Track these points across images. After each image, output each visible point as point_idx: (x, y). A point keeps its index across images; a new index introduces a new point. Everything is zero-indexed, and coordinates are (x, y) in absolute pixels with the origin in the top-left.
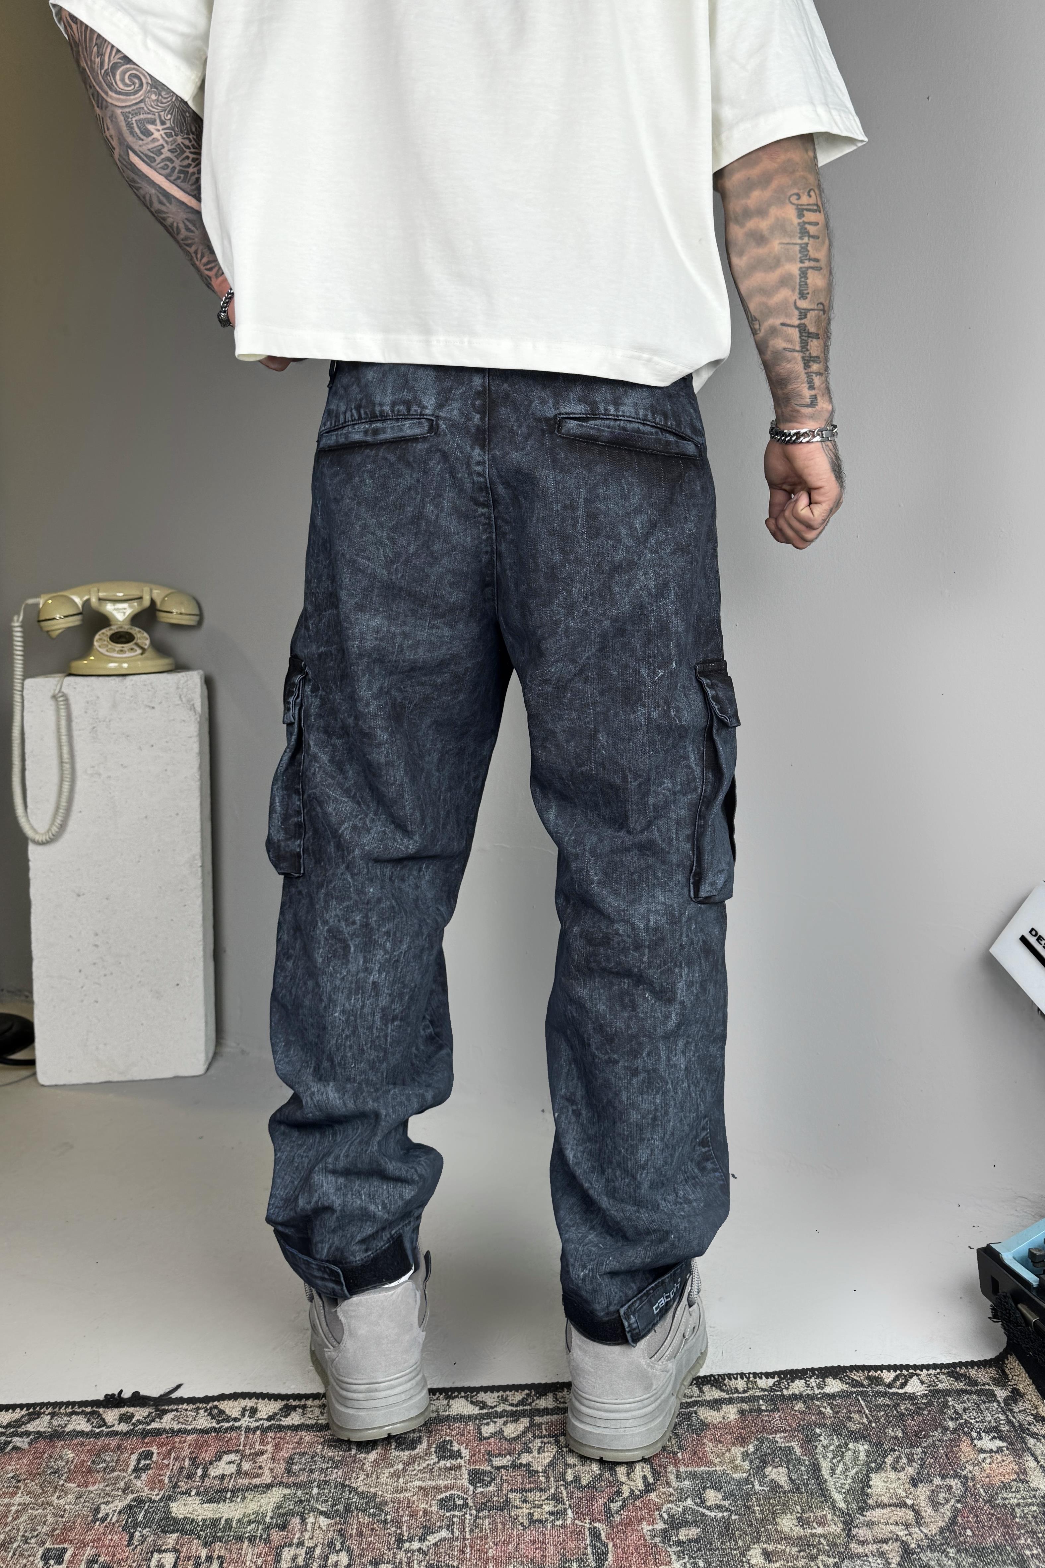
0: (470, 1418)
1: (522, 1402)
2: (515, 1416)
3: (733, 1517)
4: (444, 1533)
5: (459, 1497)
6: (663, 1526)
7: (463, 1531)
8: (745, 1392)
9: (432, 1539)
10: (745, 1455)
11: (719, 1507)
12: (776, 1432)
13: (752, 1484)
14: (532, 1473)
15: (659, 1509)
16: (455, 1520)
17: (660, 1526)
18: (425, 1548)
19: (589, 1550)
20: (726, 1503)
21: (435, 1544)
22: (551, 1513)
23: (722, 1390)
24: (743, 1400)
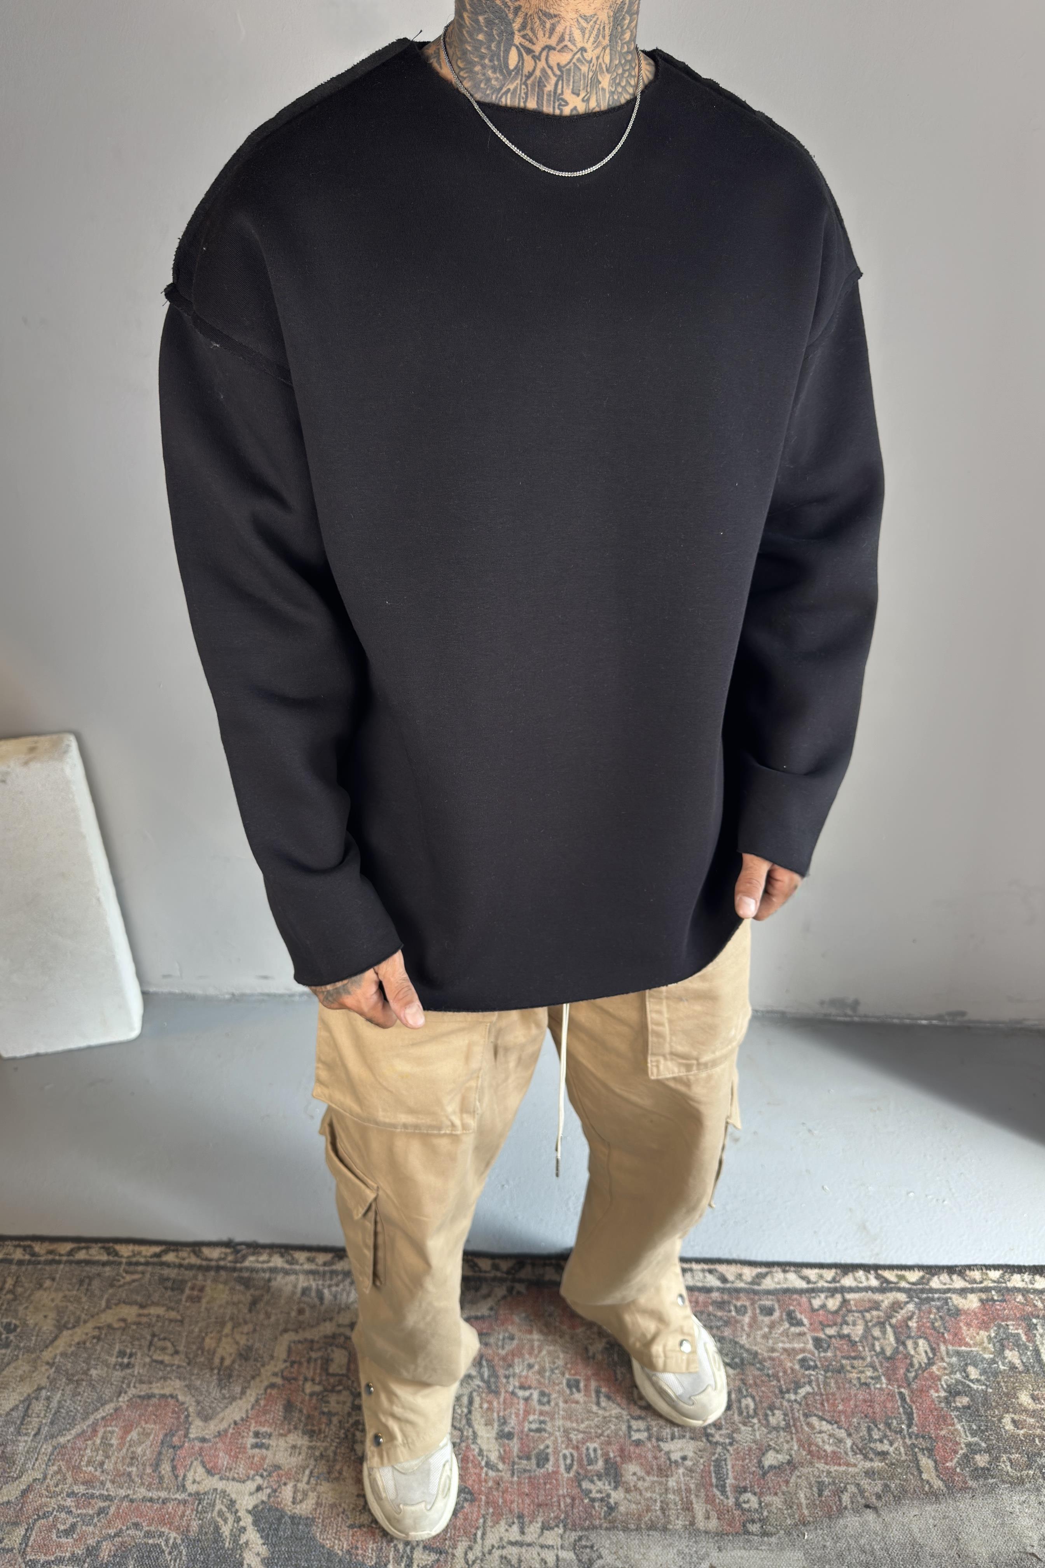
0: (801, 1292)
1: (834, 1280)
2: (832, 1292)
3: (990, 1390)
4: (808, 1389)
5: (812, 1360)
6: (946, 1394)
7: (819, 1388)
8: (981, 1282)
9: (802, 1392)
10: (990, 1339)
11: (978, 1381)
12: (1007, 1319)
13: (997, 1363)
14: (853, 1344)
15: (940, 1380)
16: (812, 1377)
17: (943, 1394)
18: (799, 1400)
19: (901, 1410)
20: (983, 1378)
21: (805, 1397)
22: (872, 1378)
23: (966, 1280)
24: (981, 1290)
